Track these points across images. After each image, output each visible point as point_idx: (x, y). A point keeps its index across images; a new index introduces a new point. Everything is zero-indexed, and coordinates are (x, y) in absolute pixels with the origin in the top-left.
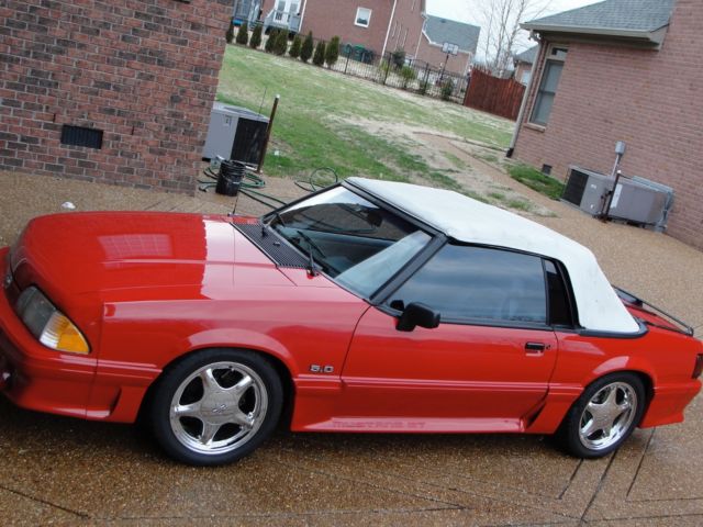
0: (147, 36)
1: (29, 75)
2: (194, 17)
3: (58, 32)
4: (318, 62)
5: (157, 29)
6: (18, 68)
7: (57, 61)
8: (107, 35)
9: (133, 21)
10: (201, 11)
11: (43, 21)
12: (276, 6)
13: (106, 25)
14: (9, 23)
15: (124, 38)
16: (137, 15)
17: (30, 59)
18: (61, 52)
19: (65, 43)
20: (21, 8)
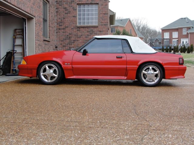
0: (90, 36)
1: (68, 48)
2: (100, 30)
3: (73, 39)
4: (188, 52)
5: (92, 34)
6: (66, 47)
7: (74, 45)
8: (82, 37)
9: (87, 33)
10: (101, 28)
11: (70, 37)
12: (182, 43)
13: (82, 35)
14: (64, 39)
15: (86, 37)
16: (88, 32)
17: (68, 45)
18: (74, 43)
19: (74, 41)
20: (65, 36)
